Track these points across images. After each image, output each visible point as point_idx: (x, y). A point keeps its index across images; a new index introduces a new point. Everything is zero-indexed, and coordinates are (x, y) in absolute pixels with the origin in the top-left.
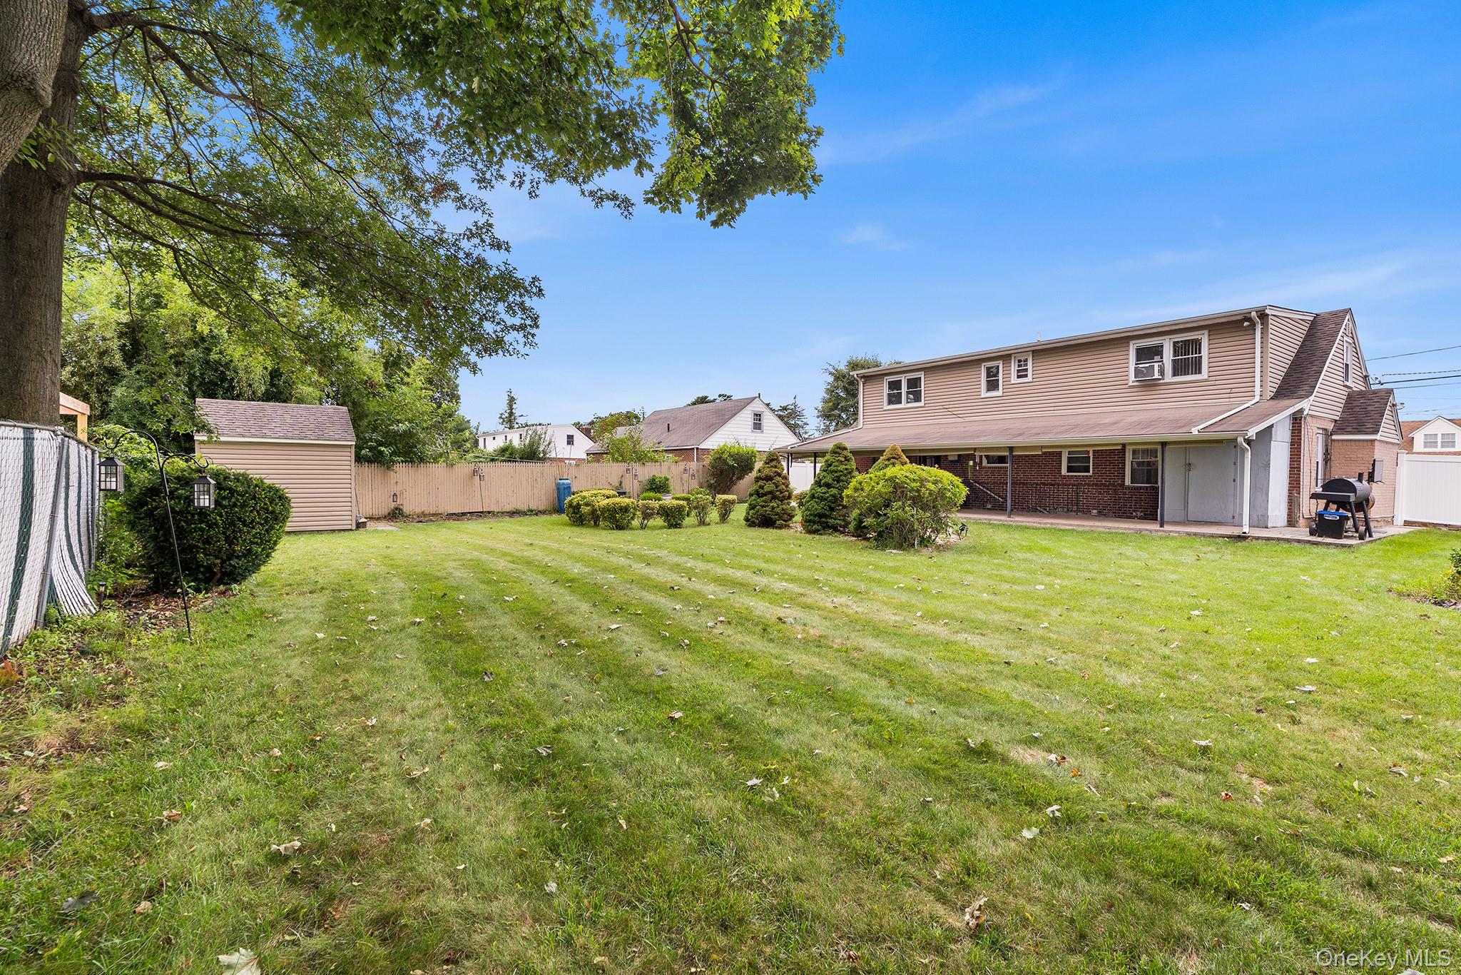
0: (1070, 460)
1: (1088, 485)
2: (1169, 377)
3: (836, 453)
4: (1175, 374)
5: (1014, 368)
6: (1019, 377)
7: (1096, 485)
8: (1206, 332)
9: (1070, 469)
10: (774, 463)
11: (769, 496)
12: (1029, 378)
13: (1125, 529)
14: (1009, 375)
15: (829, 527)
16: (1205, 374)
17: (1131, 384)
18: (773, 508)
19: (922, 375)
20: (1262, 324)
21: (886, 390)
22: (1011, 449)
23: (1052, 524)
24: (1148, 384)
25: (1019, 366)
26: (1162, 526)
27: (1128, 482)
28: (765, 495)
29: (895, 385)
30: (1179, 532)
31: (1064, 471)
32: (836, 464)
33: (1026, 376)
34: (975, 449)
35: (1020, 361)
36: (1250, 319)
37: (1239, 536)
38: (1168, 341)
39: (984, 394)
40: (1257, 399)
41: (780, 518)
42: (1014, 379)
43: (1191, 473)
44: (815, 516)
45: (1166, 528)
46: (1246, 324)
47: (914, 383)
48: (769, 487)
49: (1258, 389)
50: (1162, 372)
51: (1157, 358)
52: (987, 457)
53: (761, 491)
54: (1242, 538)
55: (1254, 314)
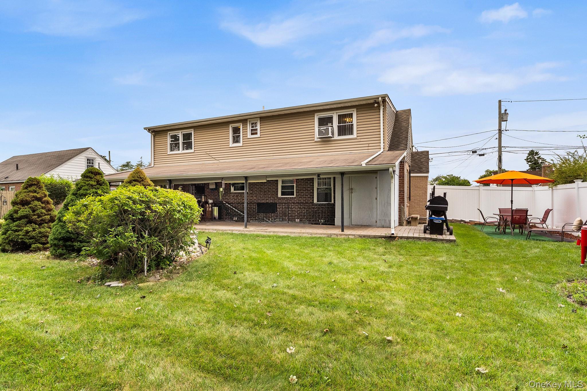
0: (283, 187)
1: (294, 203)
2: (336, 137)
3: (87, 177)
4: (339, 135)
5: (249, 128)
6: (252, 134)
7: (298, 203)
8: (355, 110)
9: (283, 193)
10: (33, 188)
11: (24, 221)
12: (258, 135)
13: (321, 234)
14: (246, 132)
15: (74, 250)
16: (355, 135)
17: (316, 140)
18: (27, 232)
19: (192, 131)
20: (383, 106)
21: (169, 140)
22: (246, 178)
23: (274, 232)
24: (325, 140)
25: (252, 127)
26: (343, 231)
27: (315, 201)
28: (20, 219)
29: (175, 138)
30: (354, 235)
31: (280, 195)
32: (86, 187)
33: (256, 134)
34: (222, 178)
35: (252, 124)
36: (378, 103)
37: (390, 237)
38: (335, 114)
39: (231, 145)
40: (382, 150)
41: (37, 241)
42: (249, 136)
43: (353, 194)
44: (60, 240)
45: (347, 232)
46: (376, 105)
47: (187, 137)
48: (24, 211)
49: (382, 145)
50: (333, 133)
51: (330, 124)
52: (233, 184)
53: (15, 216)
54: (391, 238)
55: (380, 99)
